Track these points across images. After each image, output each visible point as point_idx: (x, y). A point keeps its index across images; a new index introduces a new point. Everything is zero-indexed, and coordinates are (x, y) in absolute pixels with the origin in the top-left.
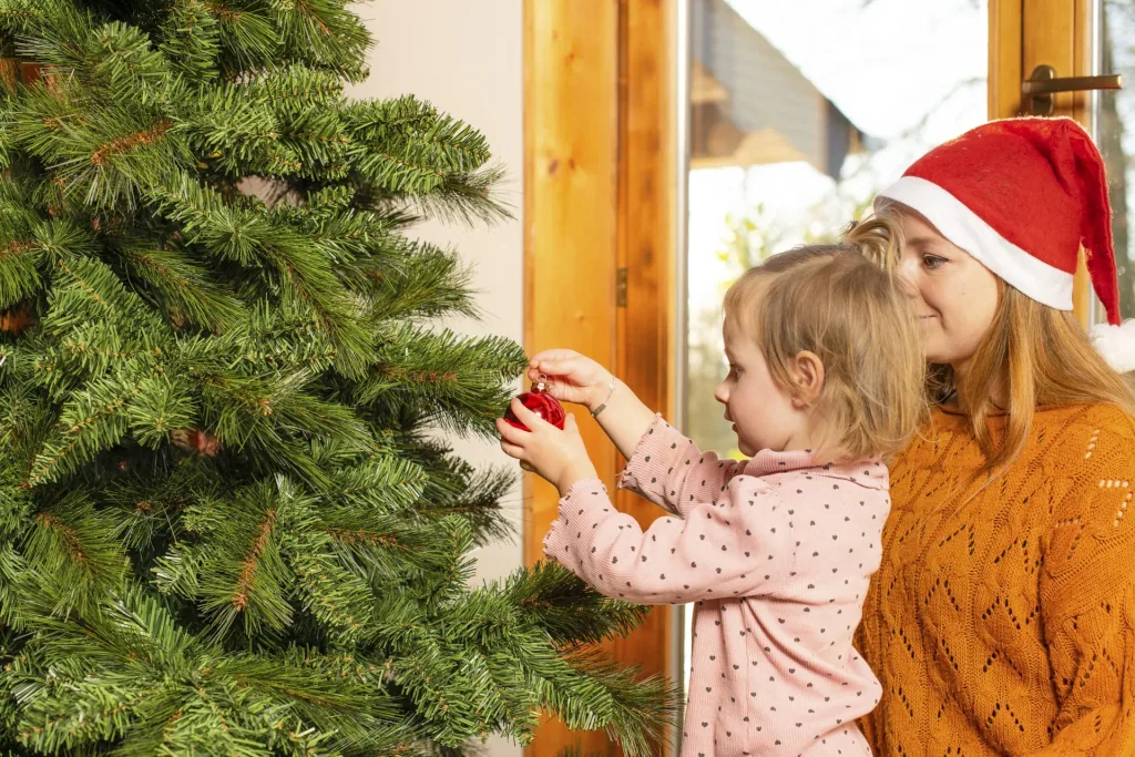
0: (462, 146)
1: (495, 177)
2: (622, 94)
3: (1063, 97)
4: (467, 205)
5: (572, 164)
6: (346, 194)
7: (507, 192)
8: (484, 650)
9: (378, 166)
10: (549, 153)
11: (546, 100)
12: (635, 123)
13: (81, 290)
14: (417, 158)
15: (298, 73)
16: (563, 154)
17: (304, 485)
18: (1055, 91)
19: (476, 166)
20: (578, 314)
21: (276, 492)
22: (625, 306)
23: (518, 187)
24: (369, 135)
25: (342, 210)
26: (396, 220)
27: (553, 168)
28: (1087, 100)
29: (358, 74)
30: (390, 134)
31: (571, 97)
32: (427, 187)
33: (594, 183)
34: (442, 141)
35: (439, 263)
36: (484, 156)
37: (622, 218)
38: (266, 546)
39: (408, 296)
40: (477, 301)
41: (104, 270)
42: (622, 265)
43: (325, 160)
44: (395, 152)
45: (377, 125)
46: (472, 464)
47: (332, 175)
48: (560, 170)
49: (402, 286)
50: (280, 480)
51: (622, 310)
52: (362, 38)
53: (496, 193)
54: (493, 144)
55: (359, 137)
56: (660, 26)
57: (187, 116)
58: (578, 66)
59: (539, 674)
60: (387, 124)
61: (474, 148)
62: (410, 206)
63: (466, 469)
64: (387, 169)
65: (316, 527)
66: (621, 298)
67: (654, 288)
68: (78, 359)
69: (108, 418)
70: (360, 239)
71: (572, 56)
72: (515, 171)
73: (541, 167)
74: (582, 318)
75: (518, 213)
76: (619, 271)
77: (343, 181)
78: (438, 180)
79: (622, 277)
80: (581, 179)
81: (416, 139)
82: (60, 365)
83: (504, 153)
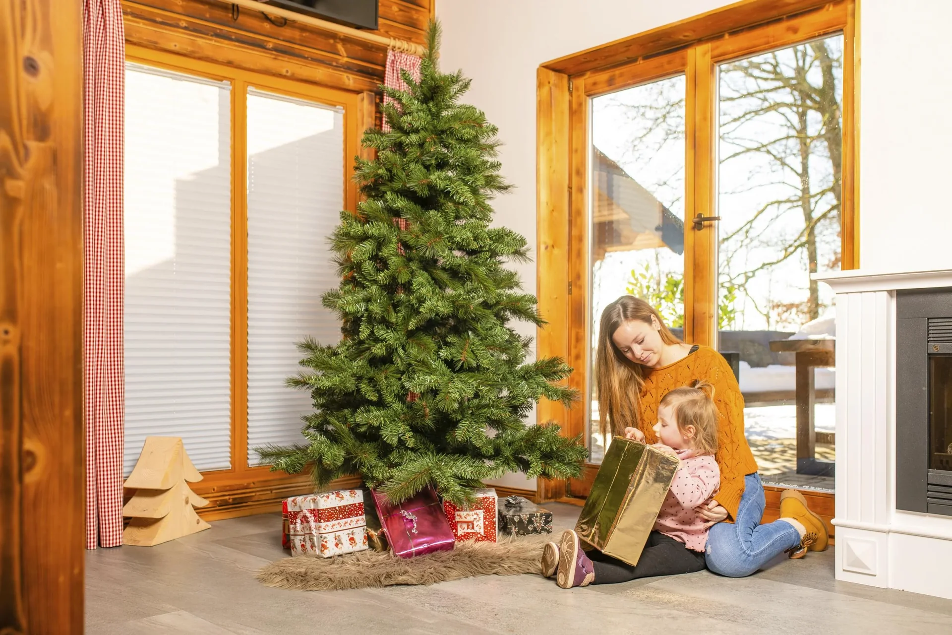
0: (519, 241)
1: (528, 250)
2: (570, 222)
3: (706, 223)
4: (520, 258)
5: (553, 246)
6: (488, 254)
7: (532, 254)
8: (525, 379)
9: (496, 247)
10: (545, 243)
11: (544, 226)
12: (575, 232)
13: (420, 279)
14: (508, 245)
15: (473, 220)
16: (550, 243)
17: (477, 334)
18: (704, 221)
19: (523, 246)
20: (555, 297)
21: (469, 336)
22: (571, 294)
23: (535, 252)
24: (494, 238)
25: (487, 259)
26: (500, 263)
27: (547, 248)
28: (713, 225)
29: (490, 221)
30: (499, 238)
31: (553, 225)
32: (510, 252)
33: (561, 252)
34: (513, 240)
35: (511, 275)
36: (525, 244)
37: (570, 265)
38: (467, 347)
39: (504, 284)
40: (523, 285)
41: (426, 274)
42: (570, 280)
43: (483, 245)
44: (501, 243)
45: (496, 235)
46: (521, 335)
47: (484, 249)
48: (549, 248)
49: (502, 280)
50: (470, 333)
51: (570, 296)
52: (490, 210)
53: (528, 254)
54: (528, 240)
55: (491, 239)
56: (582, 200)
57: (447, 233)
58: (555, 214)
59: (541, 387)
60: (499, 235)
61: (522, 242)
62: (503, 258)
63: (519, 336)
64: (500, 247)
65: (480, 345)
66: (570, 292)
67: (580, 287)
68: (423, 296)
69: (431, 310)
70: (492, 266)
71: (553, 210)
72: (534, 248)
73: (543, 247)
74: (556, 298)
75: (535, 260)
76: (569, 282)
77: (487, 251)
78: (513, 250)
79: (570, 284)
80: (556, 251)
81: (507, 239)
82: (417, 299)
83: (531, 243)
